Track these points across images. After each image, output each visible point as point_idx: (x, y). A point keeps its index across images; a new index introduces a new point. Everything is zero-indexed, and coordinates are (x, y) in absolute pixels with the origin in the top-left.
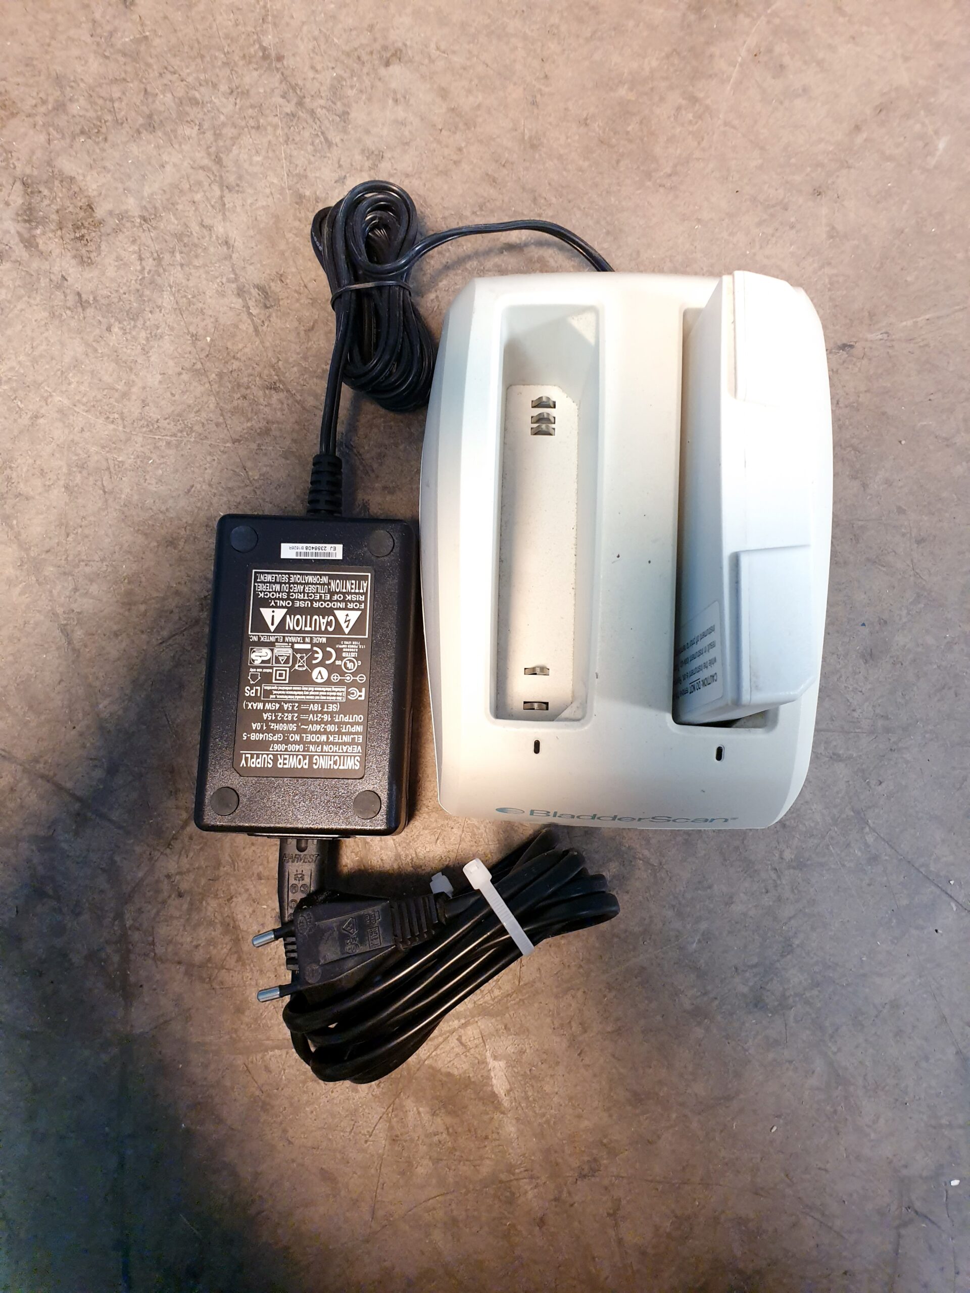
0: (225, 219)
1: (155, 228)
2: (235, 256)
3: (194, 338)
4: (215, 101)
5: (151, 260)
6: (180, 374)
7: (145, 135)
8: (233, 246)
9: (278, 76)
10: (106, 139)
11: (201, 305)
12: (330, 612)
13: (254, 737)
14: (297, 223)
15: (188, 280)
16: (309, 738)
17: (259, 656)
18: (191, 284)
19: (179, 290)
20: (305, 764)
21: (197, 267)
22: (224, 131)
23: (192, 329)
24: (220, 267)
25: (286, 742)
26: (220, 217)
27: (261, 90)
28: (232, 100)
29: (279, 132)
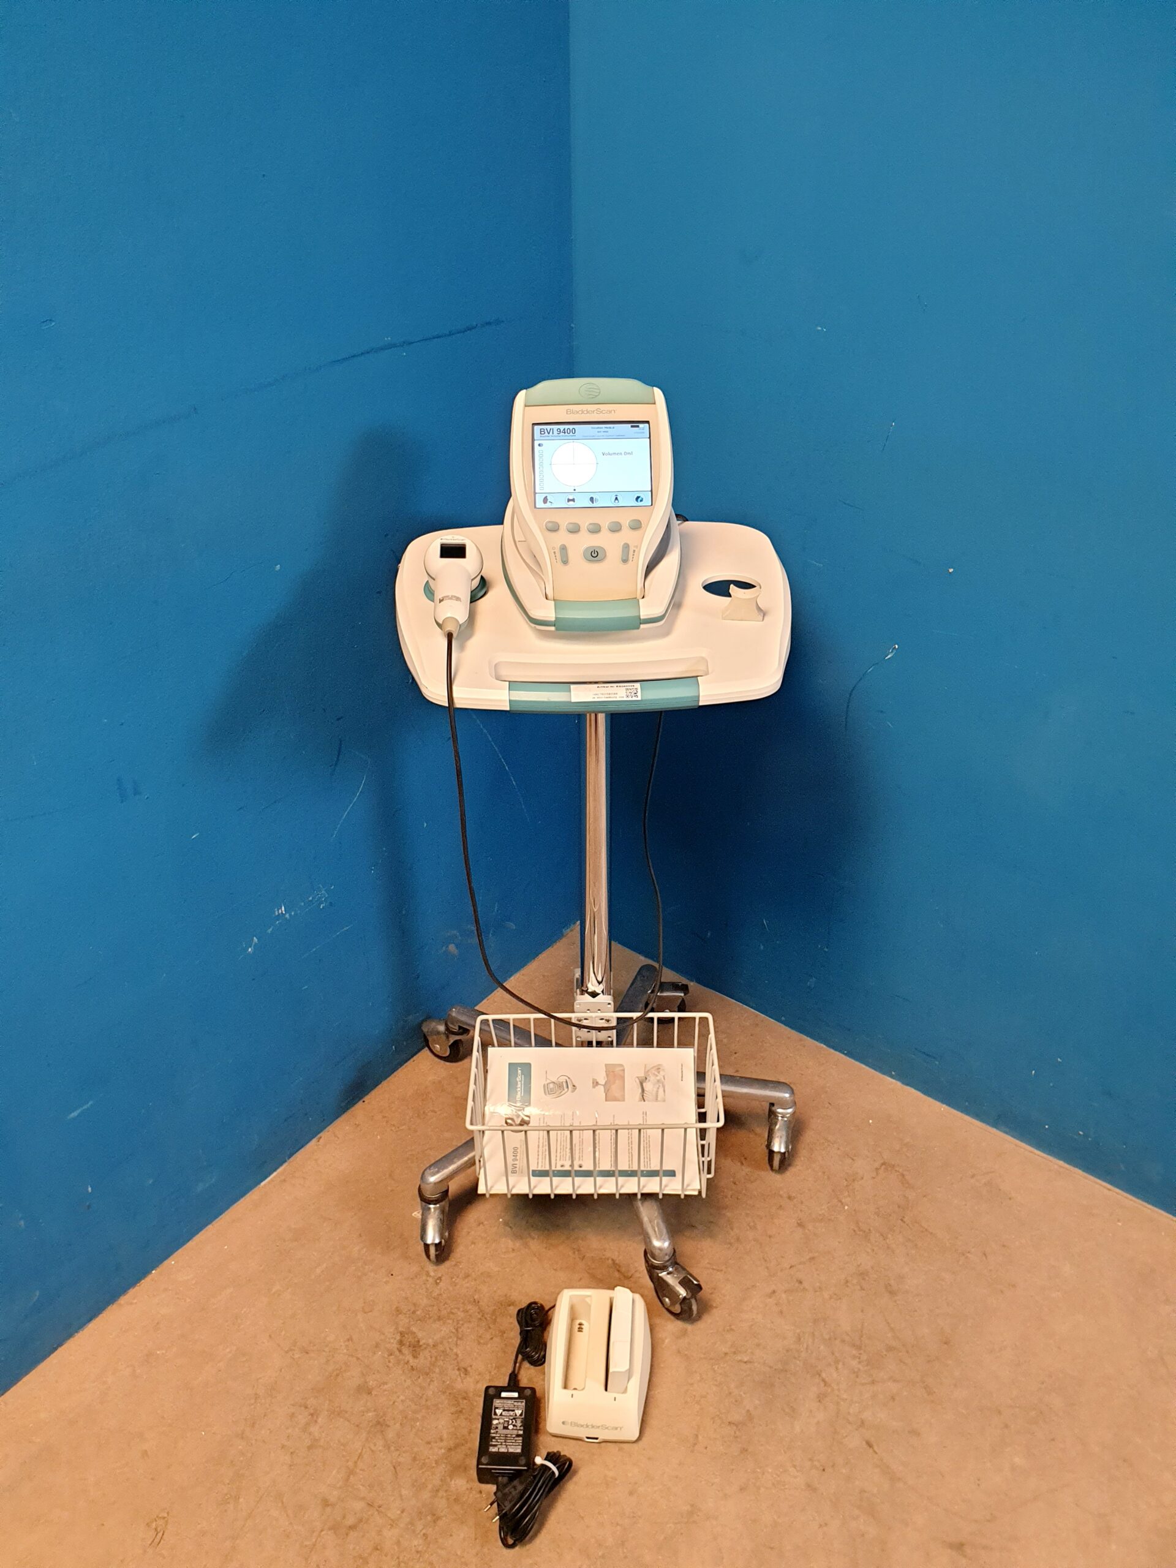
1: (436, 1349)
5: (434, 1358)
7: (437, 1322)
10: (426, 1322)
12: (513, 1411)
13: (493, 1443)
16: (507, 1444)
17: (495, 1422)
20: (506, 1451)
25: (501, 1445)
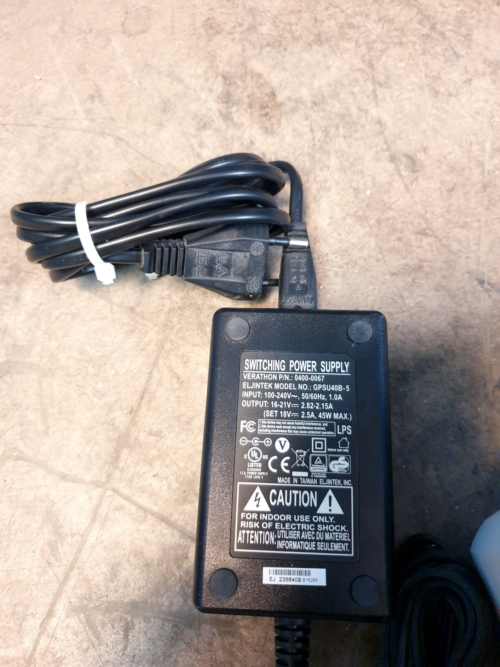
0: (377, 105)
1: (323, 110)
2: (387, 132)
3: (356, 192)
4: (368, 25)
5: (320, 132)
6: (345, 219)
7: (315, 47)
8: (385, 125)
9: (415, 10)
10: (285, 50)
11: (360, 167)
14: (435, 111)
15: (350, 148)
18: (352, 151)
19: (343, 156)
21: (357, 139)
22: (375, 46)
23: (354, 184)
24: (374, 140)
26: (373, 104)
27: (403, 19)
28: (380, 25)
29: (417, 47)
